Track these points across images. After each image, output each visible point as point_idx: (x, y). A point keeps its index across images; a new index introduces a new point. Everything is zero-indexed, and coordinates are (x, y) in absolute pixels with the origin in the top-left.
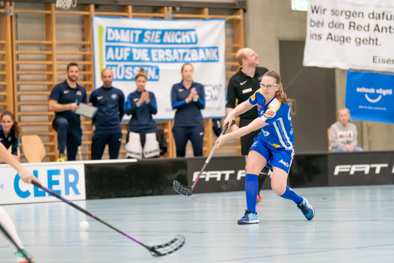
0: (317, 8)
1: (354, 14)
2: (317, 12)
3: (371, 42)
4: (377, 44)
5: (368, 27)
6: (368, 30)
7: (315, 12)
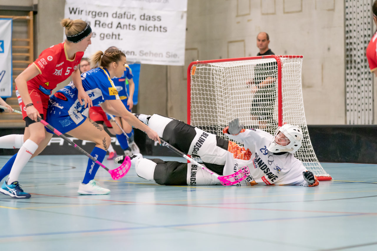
0: (75, 9)
1: (100, 14)
2: (75, 13)
3: (114, 37)
4: (119, 39)
5: (112, 24)
6: (111, 27)
7: (73, 13)
